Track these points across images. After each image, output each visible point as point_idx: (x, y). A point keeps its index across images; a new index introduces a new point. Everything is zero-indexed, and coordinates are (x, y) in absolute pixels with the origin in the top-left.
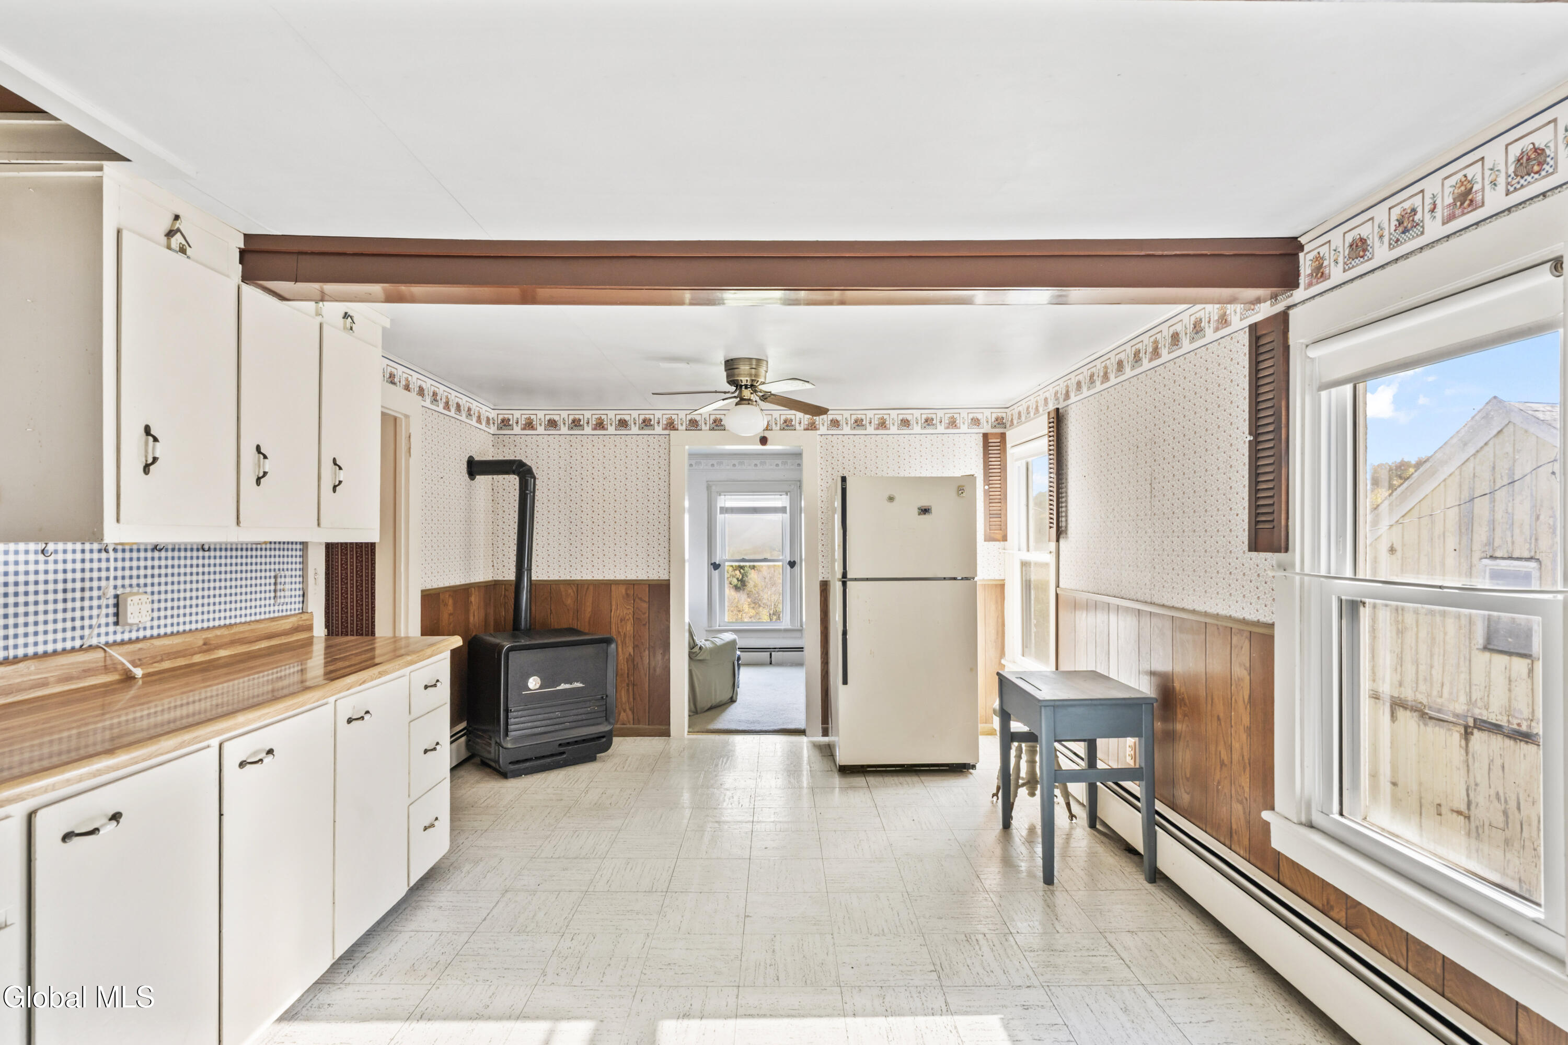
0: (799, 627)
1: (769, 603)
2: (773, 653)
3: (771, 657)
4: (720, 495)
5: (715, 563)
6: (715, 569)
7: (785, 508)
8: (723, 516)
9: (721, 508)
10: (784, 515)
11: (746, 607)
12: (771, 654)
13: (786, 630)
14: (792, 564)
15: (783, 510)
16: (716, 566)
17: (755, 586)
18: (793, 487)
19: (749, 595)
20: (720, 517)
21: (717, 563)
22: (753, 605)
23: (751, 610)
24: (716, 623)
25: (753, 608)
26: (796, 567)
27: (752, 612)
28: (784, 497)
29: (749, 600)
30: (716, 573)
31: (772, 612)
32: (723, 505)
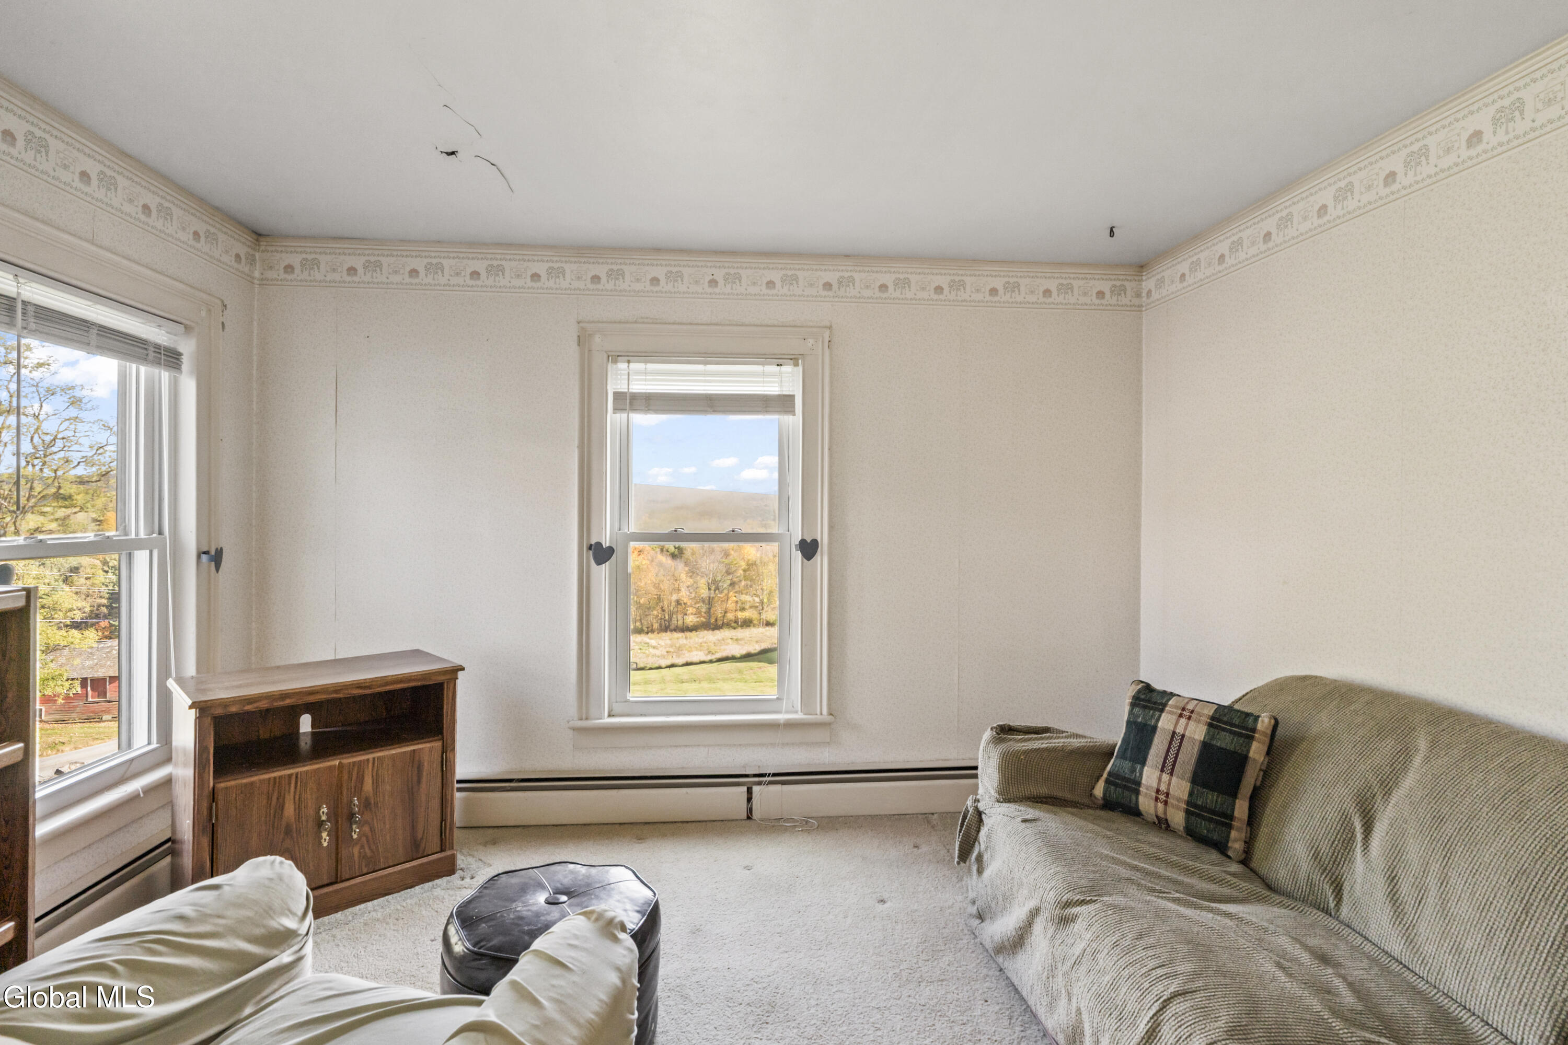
0: (825, 717)
1: (707, 572)
2: (756, 789)
3: (749, 799)
4: (615, 361)
5: (599, 544)
6: (599, 562)
7: (791, 398)
8: (618, 415)
9: (618, 396)
10: (787, 419)
11: (683, 576)
12: (749, 791)
13: (790, 725)
14: (808, 549)
15: (783, 403)
16: (602, 554)
17: (693, 554)
18: (811, 342)
19: (687, 563)
20: (614, 419)
21: (606, 543)
22: (691, 574)
23: (688, 579)
24: (601, 706)
25: (691, 576)
26: (818, 557)
27: (690, 581)
28: (787, 369)
29: (687, 569)
30: (602, 574)
31: (710, 581)
32: (624, 388)
